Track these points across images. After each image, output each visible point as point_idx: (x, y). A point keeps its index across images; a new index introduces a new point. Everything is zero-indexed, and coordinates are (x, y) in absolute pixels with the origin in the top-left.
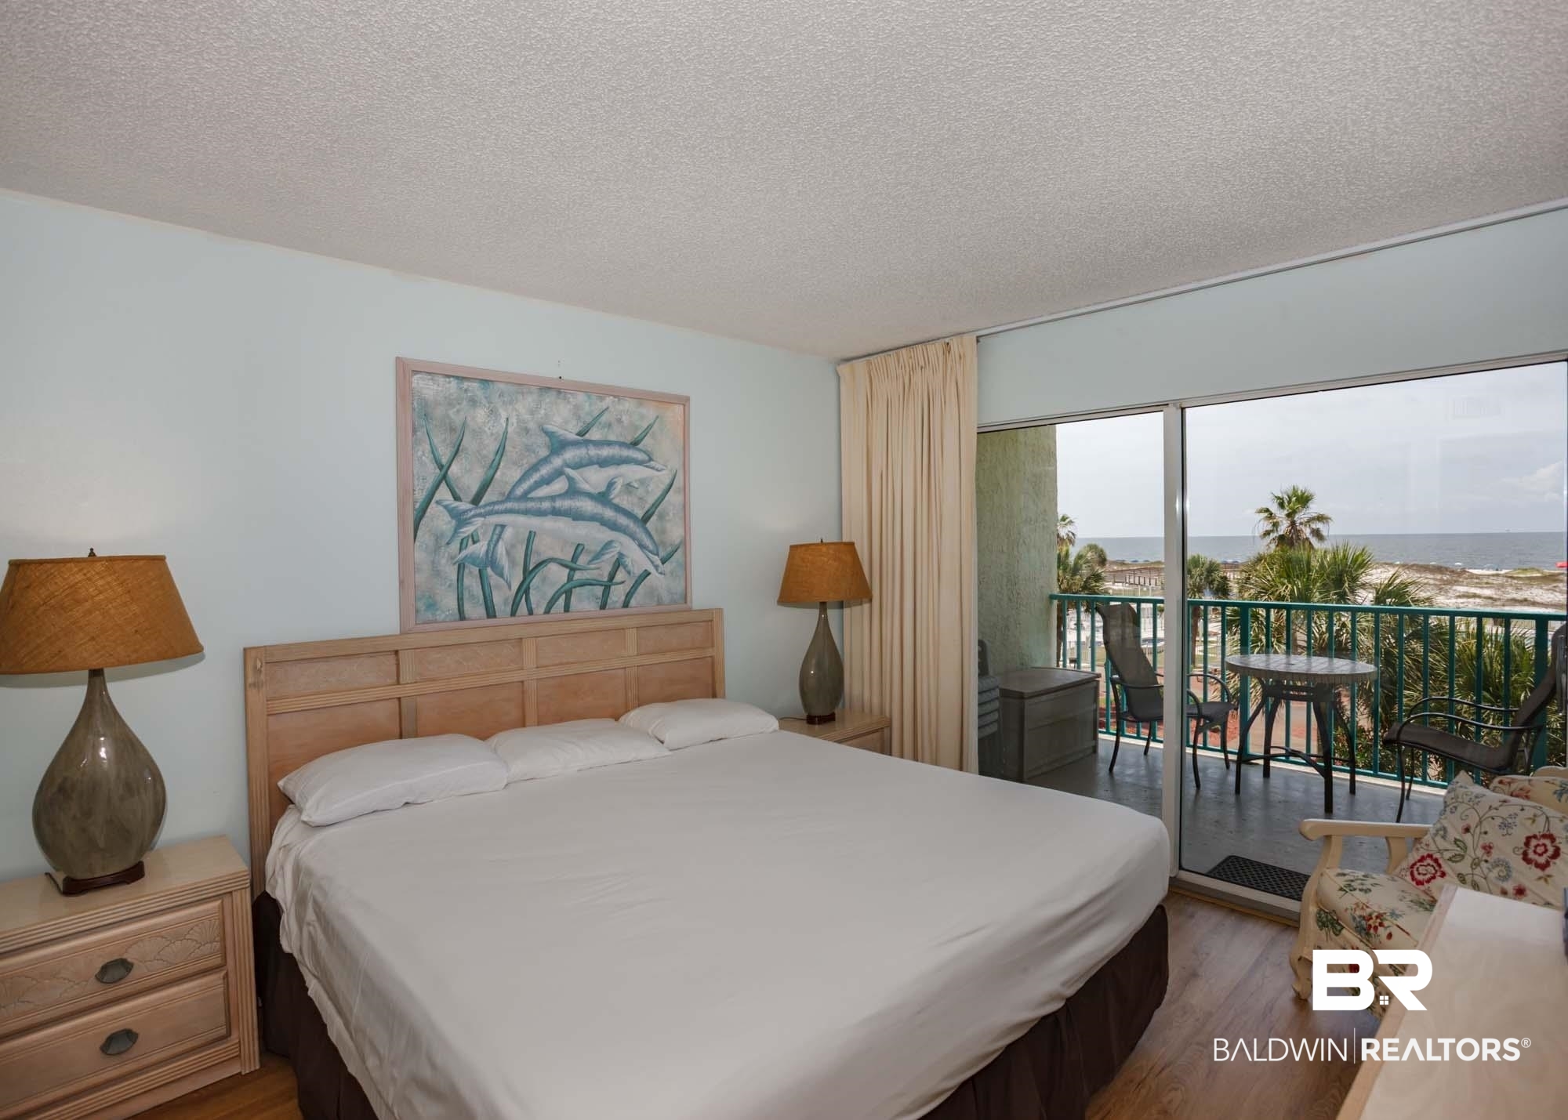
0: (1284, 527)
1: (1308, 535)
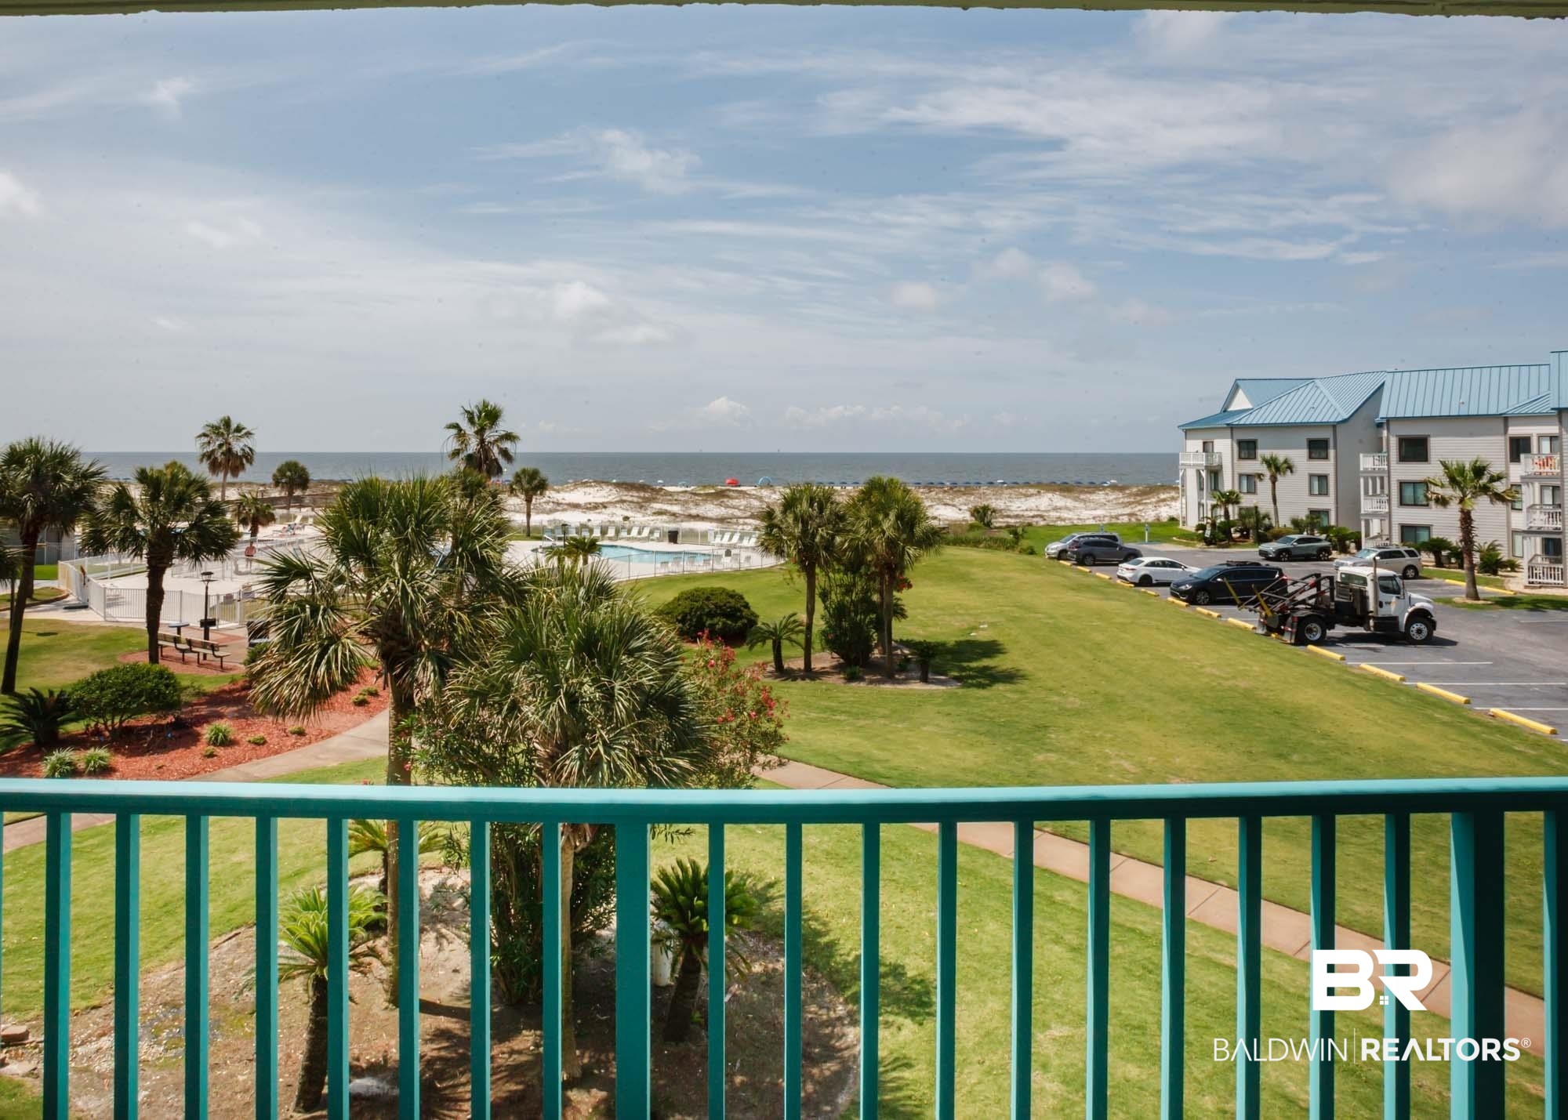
0: (473, 446)
1: (497, 455)
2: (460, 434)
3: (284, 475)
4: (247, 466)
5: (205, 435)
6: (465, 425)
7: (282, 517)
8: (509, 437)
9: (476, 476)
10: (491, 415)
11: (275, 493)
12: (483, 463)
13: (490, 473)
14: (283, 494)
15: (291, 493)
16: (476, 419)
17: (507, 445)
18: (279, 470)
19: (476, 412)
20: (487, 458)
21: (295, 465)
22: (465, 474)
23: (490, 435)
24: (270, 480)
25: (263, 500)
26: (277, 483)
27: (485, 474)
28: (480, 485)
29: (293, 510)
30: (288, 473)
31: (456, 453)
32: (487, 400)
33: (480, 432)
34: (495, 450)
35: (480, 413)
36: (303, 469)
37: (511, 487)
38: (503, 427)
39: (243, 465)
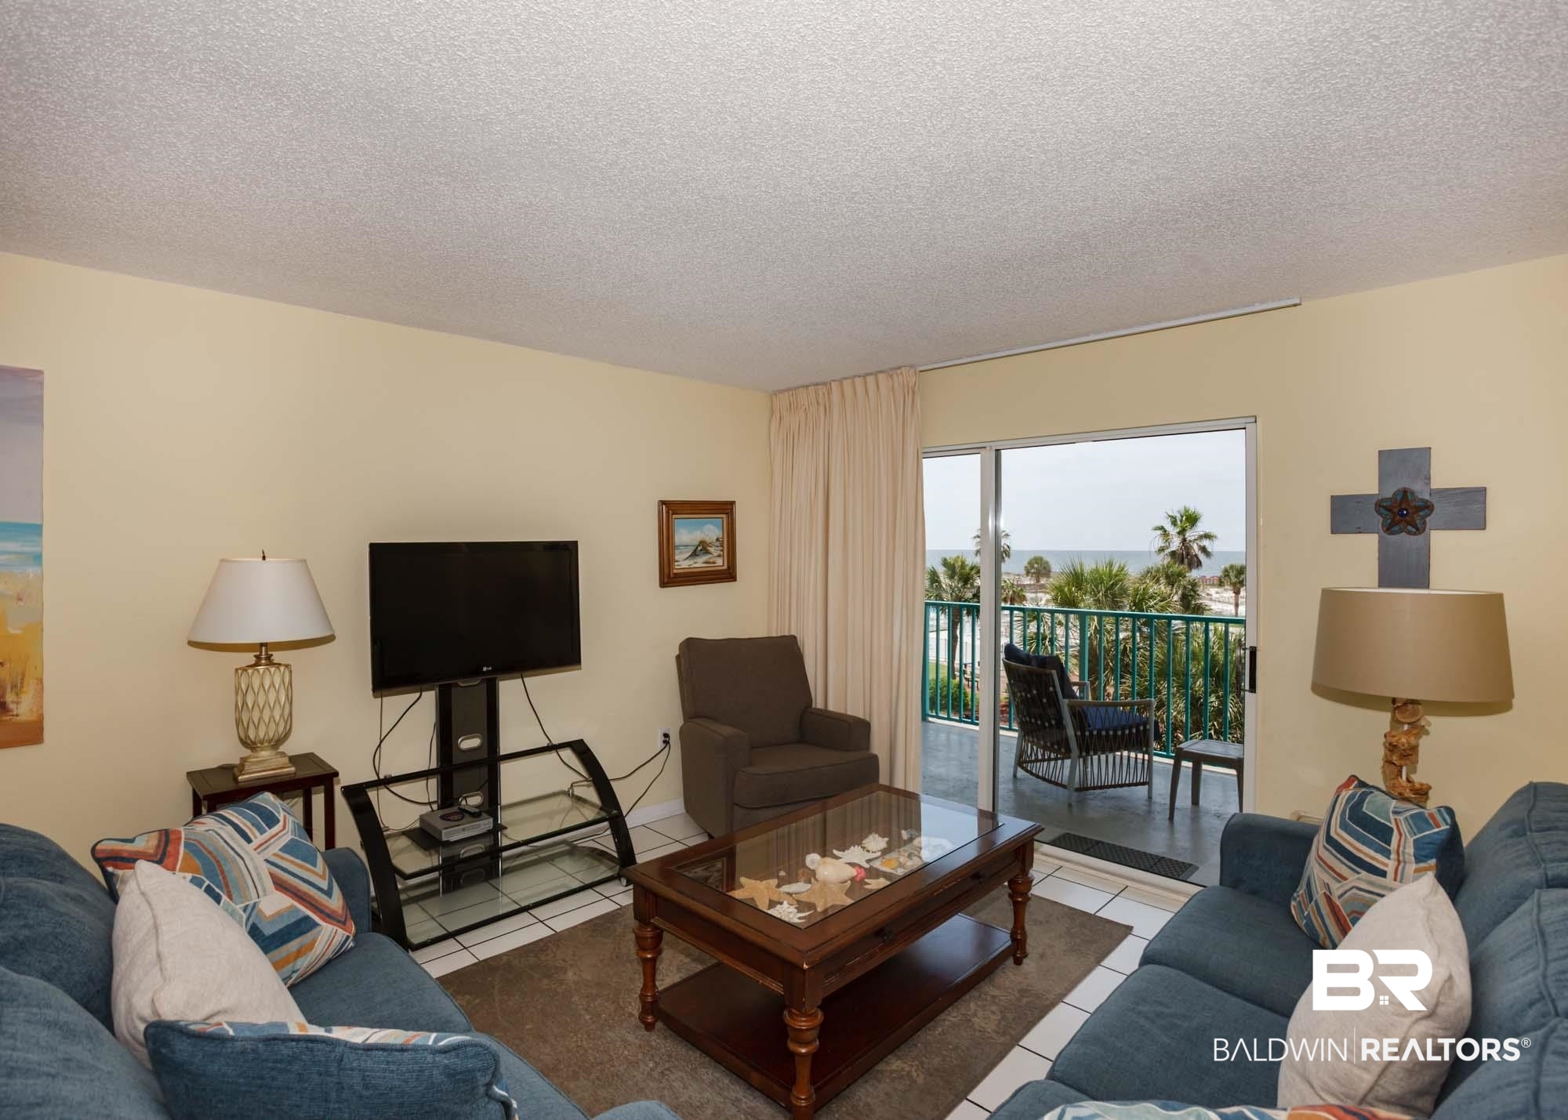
2: (1165, 534)
3: (1033, 567)
4: (1006, 559)
5: (978, 537)
6: (1169, 527)
7: (1032, 599)
8: (1207, 536)
9: (1177, 568)
10: (1192, 519)
11: (1027, 581)
12: (1186, 558)
13: (1191, 566)
14: (1032, 582)
15: (1038, 581)
16: (1179, 523)
17: (1206, 543)
18: (1029, 563)
19: (1178, 515)
20: (1188, 554)
21: (1041, 559)
22: (1168, 567)
23: (1191, 535)
24: (1024, 572)
25: (1018, 586)
26: (1028, 573)
27: (1186, 566)
28: (1181, 575)
29: (1040, 595)
30: (1036, 566)
31: (1161, 550)
32: (1187, 506)
33: (1182, 532)
34: (1195, 547)
35: (1182, 517)
36: (1047, 563)
37: (1220, 580)
38: (1201, 528)
39: (1003, 558)
